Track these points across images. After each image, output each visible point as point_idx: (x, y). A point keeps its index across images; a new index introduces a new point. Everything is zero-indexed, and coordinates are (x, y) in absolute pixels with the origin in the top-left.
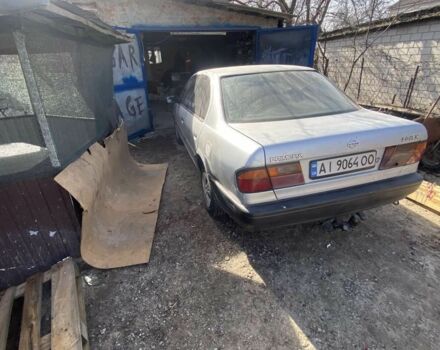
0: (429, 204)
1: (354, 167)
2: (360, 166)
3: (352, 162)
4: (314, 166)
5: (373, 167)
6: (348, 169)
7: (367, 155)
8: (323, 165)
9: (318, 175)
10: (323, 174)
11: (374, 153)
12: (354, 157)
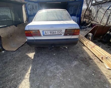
0: (91, 50)
1: (55, 34)
2: (57, 34)
3: (54, 32)
4: (43, 32)
5: (61, 35)
6: (53, 34)
7: (59, 31)
8: (46, 32)
9: (45, 35)
10: (46, 34)
11: (61, 31)
12: (55, 31)
